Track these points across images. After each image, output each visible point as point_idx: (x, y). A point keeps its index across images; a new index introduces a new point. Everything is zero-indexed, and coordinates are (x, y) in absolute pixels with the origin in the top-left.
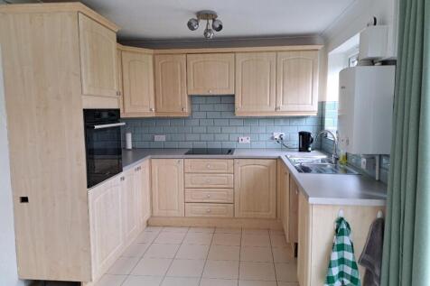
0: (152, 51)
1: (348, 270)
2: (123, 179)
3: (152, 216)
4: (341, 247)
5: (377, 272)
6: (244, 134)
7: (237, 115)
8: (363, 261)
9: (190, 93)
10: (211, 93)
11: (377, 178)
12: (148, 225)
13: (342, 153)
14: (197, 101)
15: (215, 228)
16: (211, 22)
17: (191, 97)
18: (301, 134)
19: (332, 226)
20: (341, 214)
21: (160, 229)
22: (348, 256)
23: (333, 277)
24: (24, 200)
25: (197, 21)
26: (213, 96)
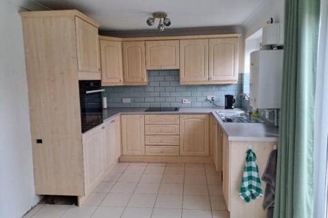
0: (121, 39)
1: (255, 183)
2: (103, 128)
3: (122, 155)
4: (250, 169)
5: (273, 184)
6: (186, 97)
7: (181, 84)
8: (264, 178)
9: (148, 69)
10: (163, 68)
11: (276, 125)
12: (119, 162)
13: (254, 109)
14: (153, 74)
15: (167, 163)
16: (162, 19)
17: (149, 71)
18: (226, 96)
19: (244, 155)
20: (250, 148)
21: (127, 164)
22: (255, 174)
23: (244, 188)
24: (39, 141)
25: (153, 20)
26: (164, 70)
